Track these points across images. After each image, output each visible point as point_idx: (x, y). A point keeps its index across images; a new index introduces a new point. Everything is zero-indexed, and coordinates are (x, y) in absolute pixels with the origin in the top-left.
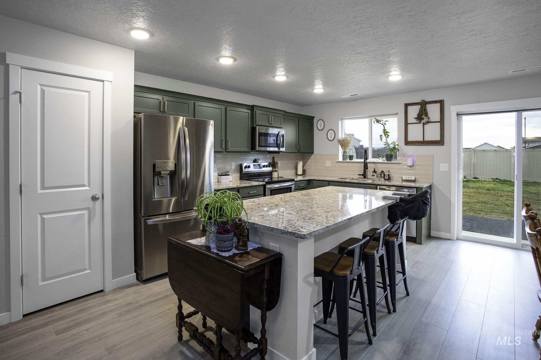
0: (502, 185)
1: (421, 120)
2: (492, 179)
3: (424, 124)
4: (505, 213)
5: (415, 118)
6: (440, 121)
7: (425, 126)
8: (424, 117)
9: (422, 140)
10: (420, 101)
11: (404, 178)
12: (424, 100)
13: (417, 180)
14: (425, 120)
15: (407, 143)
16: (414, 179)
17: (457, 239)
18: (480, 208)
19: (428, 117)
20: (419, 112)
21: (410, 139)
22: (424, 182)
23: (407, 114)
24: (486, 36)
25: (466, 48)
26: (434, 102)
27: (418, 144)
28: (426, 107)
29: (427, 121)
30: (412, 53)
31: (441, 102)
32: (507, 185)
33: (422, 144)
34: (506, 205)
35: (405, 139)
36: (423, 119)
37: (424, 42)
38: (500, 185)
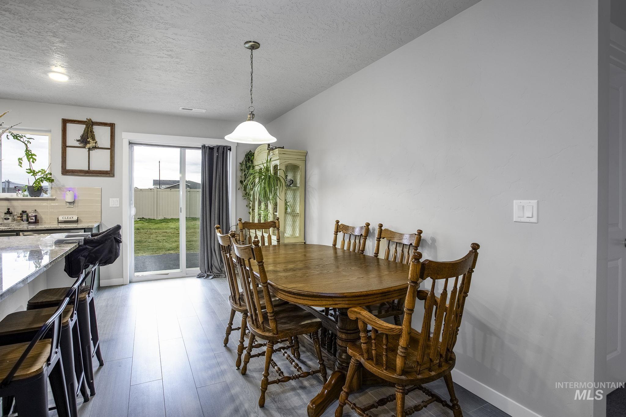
0: (149, 223)
1: (86, 143)
2: (138, 218)
3: (89, 149)
4: (160, 249)
5: (78, 141)
6: (110, 147)
7: (90, 151)
8: (91, 140)
9: (87, 169)
10: (85, 120)
11: (61, 219)
12: (90, 119)
13: (80, 220)
14: (92, 144)
15: (65, 172)
16: (77, 218)
17: (130, 282)
18: (137, 248)
19: (95, 141)
20: (84, 133)
21: (69, 167)
22: (89, 222)
23: (66, 134)
24: (180, 62)
25: (157, 68)
26: (103, 124)
27: (82, 174)
28: (92, 129)
29: (94, 146)
30: (98, 50)
31: (112, 126)
32: (153, 224)
33: (87, 175)
34: (158, 242)
35: (62, 167)
36: (89, 142)
37: (119, 41)
38: (146, 224)
